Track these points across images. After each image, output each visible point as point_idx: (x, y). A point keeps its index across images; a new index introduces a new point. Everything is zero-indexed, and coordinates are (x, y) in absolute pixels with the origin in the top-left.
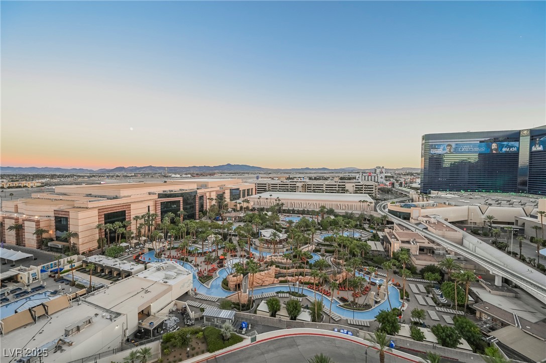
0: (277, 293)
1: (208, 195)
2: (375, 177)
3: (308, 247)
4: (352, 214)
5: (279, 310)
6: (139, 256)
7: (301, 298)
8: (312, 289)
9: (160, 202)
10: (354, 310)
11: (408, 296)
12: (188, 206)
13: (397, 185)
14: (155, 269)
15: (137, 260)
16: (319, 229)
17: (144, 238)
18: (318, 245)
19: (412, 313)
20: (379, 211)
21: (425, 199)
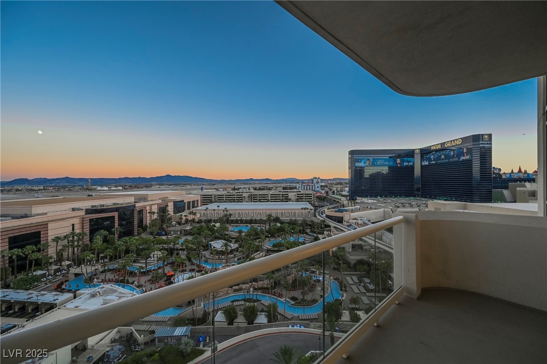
0: (232, 302)
1: (148, 208)
2: (312, 187)
3: (259, 254)
4: (295, 220)
5: (236, 317)
6: (62, 283)
7: (256, 304)
8: (265, 293)
9: (88, 219)
10: (304, 306)
11: (345, 288)
12: (124, 223)
13: (330, 193)
14: (88, 296)
15: (59, 289)
16: (268, 237)
17: (67, 263)
18: (267, 252)
19: (350, 301)
20: (318, 217)
21: (353, 205)
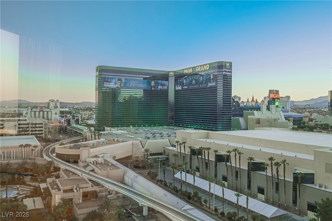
2: (48, 113)
20: (45, 157)
21: (97, 137)
